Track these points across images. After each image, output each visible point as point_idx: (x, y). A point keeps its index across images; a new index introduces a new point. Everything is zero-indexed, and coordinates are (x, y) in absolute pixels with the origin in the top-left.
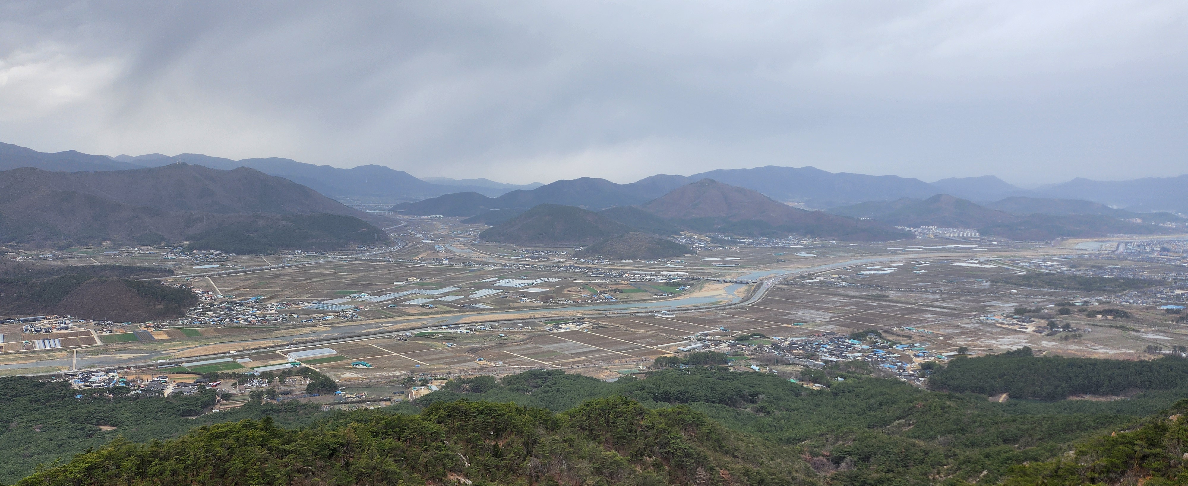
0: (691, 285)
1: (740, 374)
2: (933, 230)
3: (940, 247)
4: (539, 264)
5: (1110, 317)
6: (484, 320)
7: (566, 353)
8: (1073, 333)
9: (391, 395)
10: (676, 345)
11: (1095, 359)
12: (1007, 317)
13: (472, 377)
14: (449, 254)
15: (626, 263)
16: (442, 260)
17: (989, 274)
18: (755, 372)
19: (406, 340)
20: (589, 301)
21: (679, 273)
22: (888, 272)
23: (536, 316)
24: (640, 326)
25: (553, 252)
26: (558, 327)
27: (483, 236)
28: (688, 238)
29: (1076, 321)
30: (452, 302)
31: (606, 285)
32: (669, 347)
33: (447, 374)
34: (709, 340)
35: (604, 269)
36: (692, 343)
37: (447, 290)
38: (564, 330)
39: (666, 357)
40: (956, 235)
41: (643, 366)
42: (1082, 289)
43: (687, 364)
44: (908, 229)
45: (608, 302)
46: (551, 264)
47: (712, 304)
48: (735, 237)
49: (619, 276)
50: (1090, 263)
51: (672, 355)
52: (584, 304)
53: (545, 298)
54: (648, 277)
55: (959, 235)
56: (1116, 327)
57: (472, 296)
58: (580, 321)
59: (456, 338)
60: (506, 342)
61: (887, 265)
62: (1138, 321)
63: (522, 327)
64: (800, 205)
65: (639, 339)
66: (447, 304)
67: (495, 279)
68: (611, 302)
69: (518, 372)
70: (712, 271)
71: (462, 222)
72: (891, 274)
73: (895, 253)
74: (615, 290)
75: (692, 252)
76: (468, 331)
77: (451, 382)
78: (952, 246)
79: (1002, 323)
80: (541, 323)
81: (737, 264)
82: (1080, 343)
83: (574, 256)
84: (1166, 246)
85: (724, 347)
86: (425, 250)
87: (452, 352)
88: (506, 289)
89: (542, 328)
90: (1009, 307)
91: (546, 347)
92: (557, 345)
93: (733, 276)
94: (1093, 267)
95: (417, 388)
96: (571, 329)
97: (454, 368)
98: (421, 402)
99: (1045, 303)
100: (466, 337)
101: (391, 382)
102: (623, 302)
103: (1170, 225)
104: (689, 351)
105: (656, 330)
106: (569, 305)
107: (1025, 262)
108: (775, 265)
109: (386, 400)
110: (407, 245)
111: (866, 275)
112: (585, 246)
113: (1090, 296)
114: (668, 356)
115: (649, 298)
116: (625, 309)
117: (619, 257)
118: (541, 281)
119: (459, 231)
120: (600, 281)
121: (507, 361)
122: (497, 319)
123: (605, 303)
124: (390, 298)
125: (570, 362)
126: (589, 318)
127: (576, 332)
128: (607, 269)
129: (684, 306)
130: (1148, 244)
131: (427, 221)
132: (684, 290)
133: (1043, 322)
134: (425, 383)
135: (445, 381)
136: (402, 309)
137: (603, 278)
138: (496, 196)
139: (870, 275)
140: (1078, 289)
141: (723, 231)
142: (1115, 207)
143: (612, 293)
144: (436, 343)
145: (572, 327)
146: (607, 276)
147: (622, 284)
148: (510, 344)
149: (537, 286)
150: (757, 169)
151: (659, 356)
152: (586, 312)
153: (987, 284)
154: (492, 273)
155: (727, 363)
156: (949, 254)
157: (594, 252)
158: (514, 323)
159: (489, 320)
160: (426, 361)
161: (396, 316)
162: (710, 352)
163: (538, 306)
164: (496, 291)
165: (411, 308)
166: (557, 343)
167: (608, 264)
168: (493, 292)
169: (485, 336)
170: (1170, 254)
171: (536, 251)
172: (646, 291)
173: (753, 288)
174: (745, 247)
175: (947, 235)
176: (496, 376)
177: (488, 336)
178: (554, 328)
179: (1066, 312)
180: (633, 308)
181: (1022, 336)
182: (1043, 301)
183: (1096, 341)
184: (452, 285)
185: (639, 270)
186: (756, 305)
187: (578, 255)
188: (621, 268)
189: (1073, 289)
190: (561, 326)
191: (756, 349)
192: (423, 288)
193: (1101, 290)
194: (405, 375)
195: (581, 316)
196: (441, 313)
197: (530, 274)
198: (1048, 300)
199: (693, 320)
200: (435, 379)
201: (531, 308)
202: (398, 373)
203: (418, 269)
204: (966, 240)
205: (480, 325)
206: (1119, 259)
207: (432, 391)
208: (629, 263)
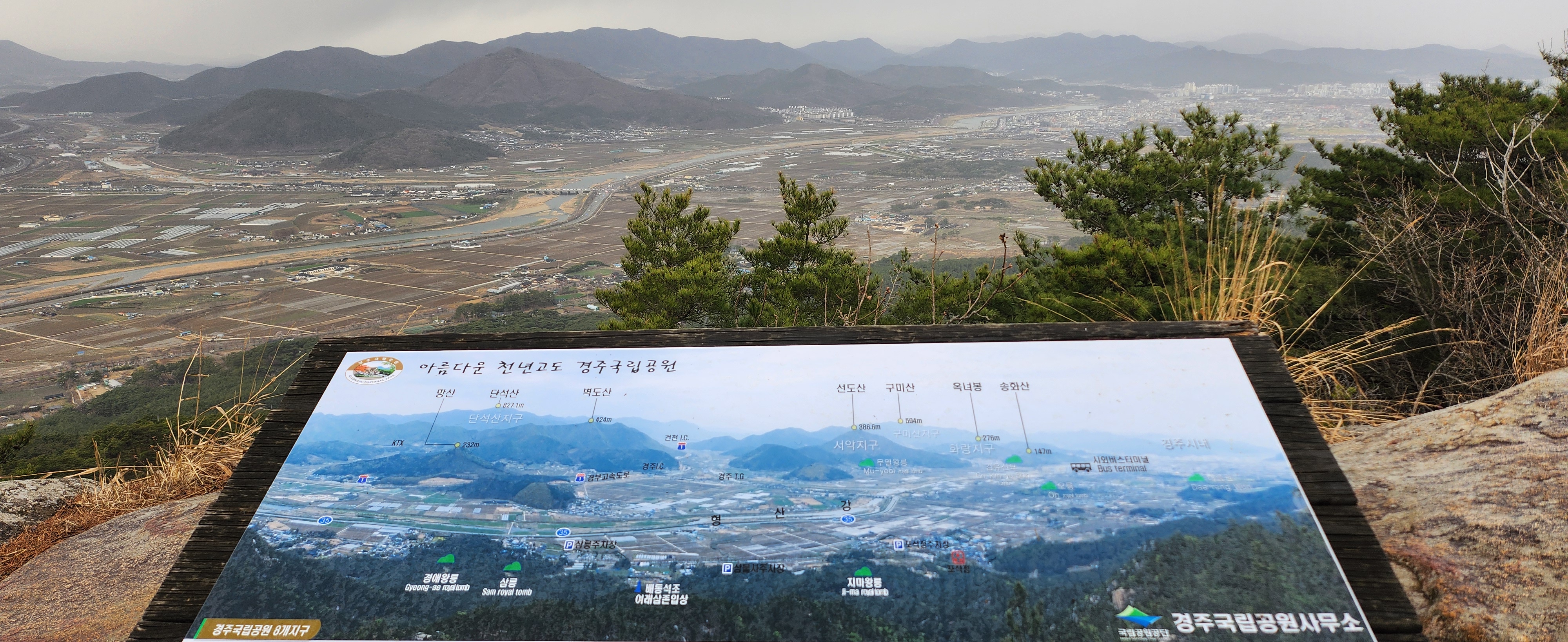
0: (501, 201)
1: (573, 318)
2: (804, 112)
3: (810, 132)
4: (266, 182)
5: (988, 208)
6: (185, 274)
7: (324, 311)
8: (951, 230)
9: (41, 401)
10: (484, 286)
11: (971, 260)
12: (884, 216)
13: (175, 361)
14: (110, 174)
15: (403, 175)
16: (100, 184)
17: (866, 164)
18: (592, 313)
19: (54, 315)
20: (352, 234)
21: (482, 185)
22: (752, 168)
23: (270, 261)
24: (431, 264)
25: (287, 163)
26: (306, 275)
27: (167, 142)
28: (491, 133)
29: (954, 215)
30: (127, 248)
31: (375, 209)
32: (475, 290)
33: (132, 361)
34: (529, 275)
35: (370, 185)
36: (505, 281)
37: (115, 230)
38: (317, 279)
39: (471, 304)
40: (829, 116)
41: (440, 319)
42: (961, 176)
43: (502, 310)
44: (773, 110)
45: (379, 233)
46: (285, 181)
47: (531, 225)
48: (556, 129)
49: (394, 194)
50: (970, 144)
51: (479, 301)
52: (344, 238)
53: (282, 234)
54: (438, 193)
55: (832, 116)
56: (994, 219)
57: (159, 238)
58: (340, 264)
59: (141, 304)
60: (224, 303)
61: (750, 158)
62: (1016, 210)
63: (248, 279)
64: (640, 82)
65: (431, 282)
66: (119, 253)
67: (195, 209)
68: (386, 233)
69: (250, 347)
70: (528, 179)
71: (126, 120)
72: (754, 171)
73: (759, 143)
74: (389, 214)
75: (498, 154)
76: (161, 292)
77: (142, 372)
78: (824, 131)
79: (878, 224)
80: (279, 271)
81: (561, 169)
82: (957, 241)
83: (321, 167)
84: (1046, 119)
85: (551, 283)
86: (69, 169)
87: (136, 325)
88: (216, 224)
89: (281, 279)
90: (886, 203)
91: (290, 306)
92: (310, 300)
93: (557, 184)
94: (972, 148)
95: (85, 386)
96: (328, 277)
97: (144, 351)
98: (94, 406)
99: (922, 197)
100: (156, 302)
101: (37, 381)
102: (402, 231)
103: (1052, 94)
104: (503, 292)
105: (455, 268)
106: (321, 241)
107: (903, 147)
108: (611, 166)
109: (34, 410)
110: (34, 162)
111: (726, 173)
112: (337, 151)
113: (969, 184)
114: (474, 302)
115: (441, 222)
116: (408, 241)
117: (390, 166)
118: (271, 209)
119: (123, 137)
120: (365, 202)
121: (231, 331)
122: (208, 270)
123: (377, 234)
124: (16, 249)
125: (331, 324)
126: (354, 258)
127: (336, 280)
128: (375, 185)
129: (492, 231)
130: (1029, 118)
131: (65, 123)
132: (490, 208)
133: (921, 219)
134: (97, 378)
135: (132, 371)
136: (40, 266)
137: (370, 198)
138: (181, 77)
139: (730, 173)
140: (957, 176)
141: (539, 122)
142: (997, 75)
143: (386, 220)
144: (108, 315)
145: (330, 273)
146: (376, 194)
147: (400, 205)
148: (232, 307)
149: (265, 215)
150: (579, 31)
151: (460, 304)
152: (349, 251)
153: (863, 177)
154: (189, 200)
155: (555, 304)
156: (821, 141)
157: (351, 160)
158: (235, 274)
159: (192, 272)
160: (94, 343)
161: (32, 279)
162: (532, 292)
163: (270, 247)
164: (199, 228)
165: (56, 263)
166: (305, 299)
167: (375, 177)
168: (194, 229)
169: (189, 298)
170: (1049, 129)
171: (259, 163)
172: (436, 214)
173: (584, 200)
174: (571, 143)
175: (819, 117)
176: (215, 356)
177: (195, 297)
178: (300, 277)
179: (943, 205)
180: (418, 240)
181: (899, 237)
182: (921, 194)
183: (974, 237)
184: (122, 222)
185: (423, 184)
186: (589, 223)
187: (329, 165)
188: (396, 181)
189: (952, 177)
190: (311, 273)
191: (592, 283)
192: (74, 231)
193: (981, 176)
194: (61, 368)
195: (341, 257)
196: (110, 267)
197: (252, 198)
198: (927, 193)
199: (506, 249)
200: (114, 370)
201: (260, 250)
202: (47, 367)
203: (59, 200)
204: (839, 122)
205: (179, 282)
206: (1000, 138)
207: (111, 388)
208: (407, 174)
